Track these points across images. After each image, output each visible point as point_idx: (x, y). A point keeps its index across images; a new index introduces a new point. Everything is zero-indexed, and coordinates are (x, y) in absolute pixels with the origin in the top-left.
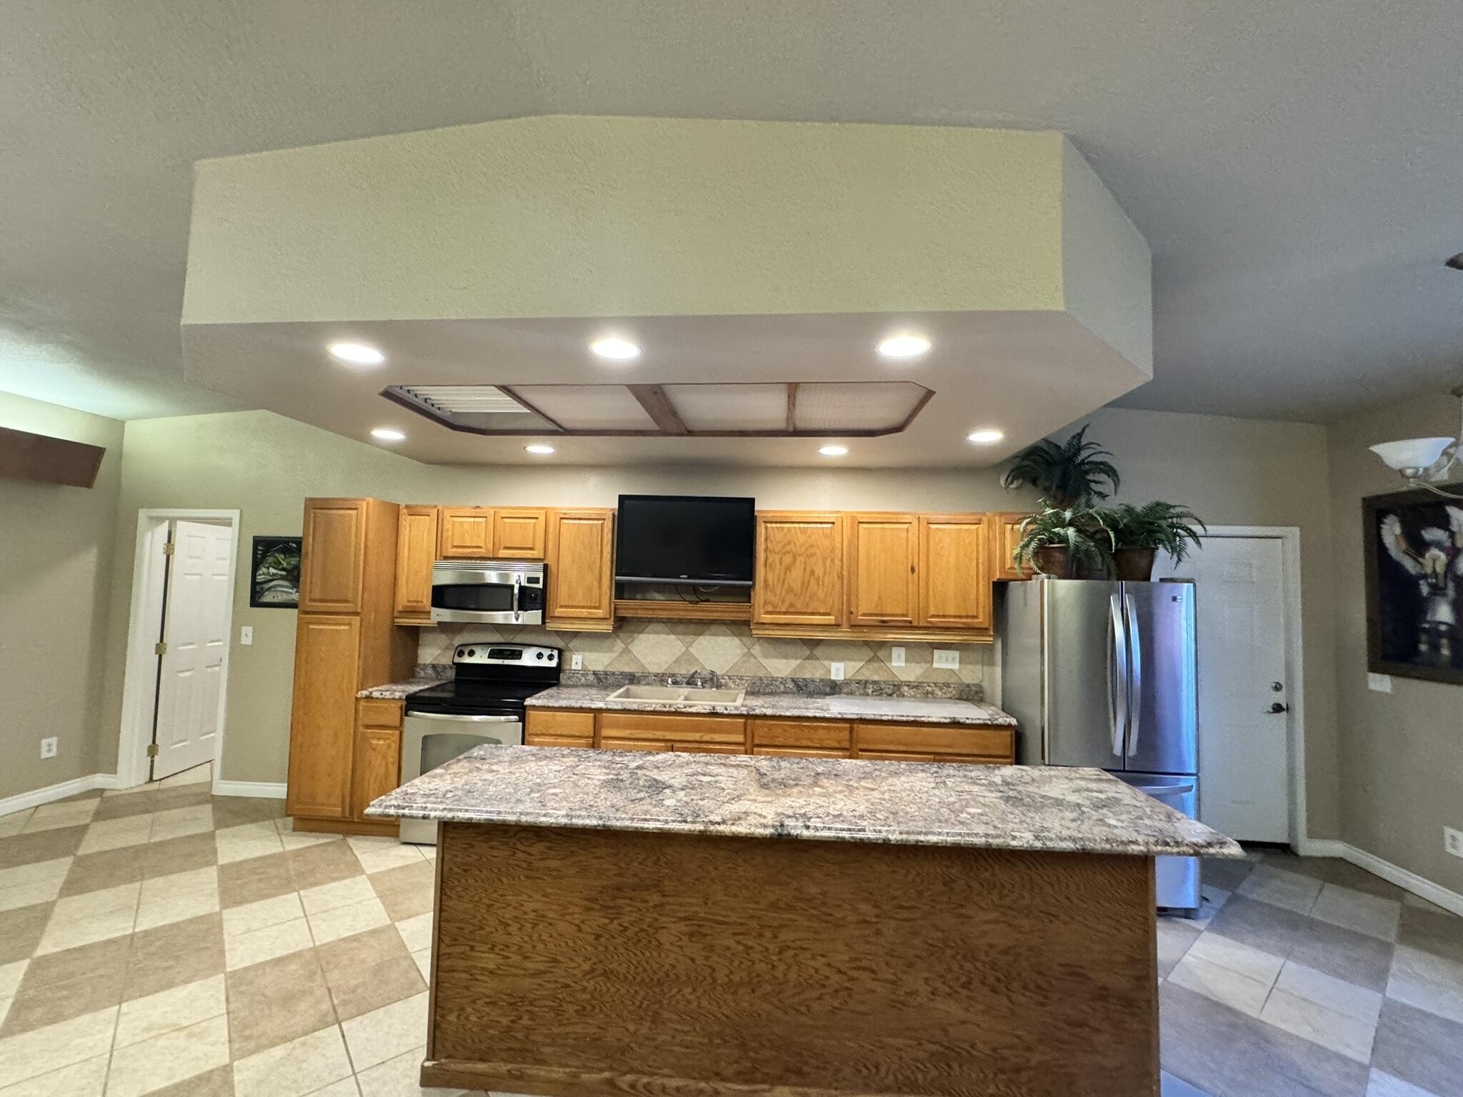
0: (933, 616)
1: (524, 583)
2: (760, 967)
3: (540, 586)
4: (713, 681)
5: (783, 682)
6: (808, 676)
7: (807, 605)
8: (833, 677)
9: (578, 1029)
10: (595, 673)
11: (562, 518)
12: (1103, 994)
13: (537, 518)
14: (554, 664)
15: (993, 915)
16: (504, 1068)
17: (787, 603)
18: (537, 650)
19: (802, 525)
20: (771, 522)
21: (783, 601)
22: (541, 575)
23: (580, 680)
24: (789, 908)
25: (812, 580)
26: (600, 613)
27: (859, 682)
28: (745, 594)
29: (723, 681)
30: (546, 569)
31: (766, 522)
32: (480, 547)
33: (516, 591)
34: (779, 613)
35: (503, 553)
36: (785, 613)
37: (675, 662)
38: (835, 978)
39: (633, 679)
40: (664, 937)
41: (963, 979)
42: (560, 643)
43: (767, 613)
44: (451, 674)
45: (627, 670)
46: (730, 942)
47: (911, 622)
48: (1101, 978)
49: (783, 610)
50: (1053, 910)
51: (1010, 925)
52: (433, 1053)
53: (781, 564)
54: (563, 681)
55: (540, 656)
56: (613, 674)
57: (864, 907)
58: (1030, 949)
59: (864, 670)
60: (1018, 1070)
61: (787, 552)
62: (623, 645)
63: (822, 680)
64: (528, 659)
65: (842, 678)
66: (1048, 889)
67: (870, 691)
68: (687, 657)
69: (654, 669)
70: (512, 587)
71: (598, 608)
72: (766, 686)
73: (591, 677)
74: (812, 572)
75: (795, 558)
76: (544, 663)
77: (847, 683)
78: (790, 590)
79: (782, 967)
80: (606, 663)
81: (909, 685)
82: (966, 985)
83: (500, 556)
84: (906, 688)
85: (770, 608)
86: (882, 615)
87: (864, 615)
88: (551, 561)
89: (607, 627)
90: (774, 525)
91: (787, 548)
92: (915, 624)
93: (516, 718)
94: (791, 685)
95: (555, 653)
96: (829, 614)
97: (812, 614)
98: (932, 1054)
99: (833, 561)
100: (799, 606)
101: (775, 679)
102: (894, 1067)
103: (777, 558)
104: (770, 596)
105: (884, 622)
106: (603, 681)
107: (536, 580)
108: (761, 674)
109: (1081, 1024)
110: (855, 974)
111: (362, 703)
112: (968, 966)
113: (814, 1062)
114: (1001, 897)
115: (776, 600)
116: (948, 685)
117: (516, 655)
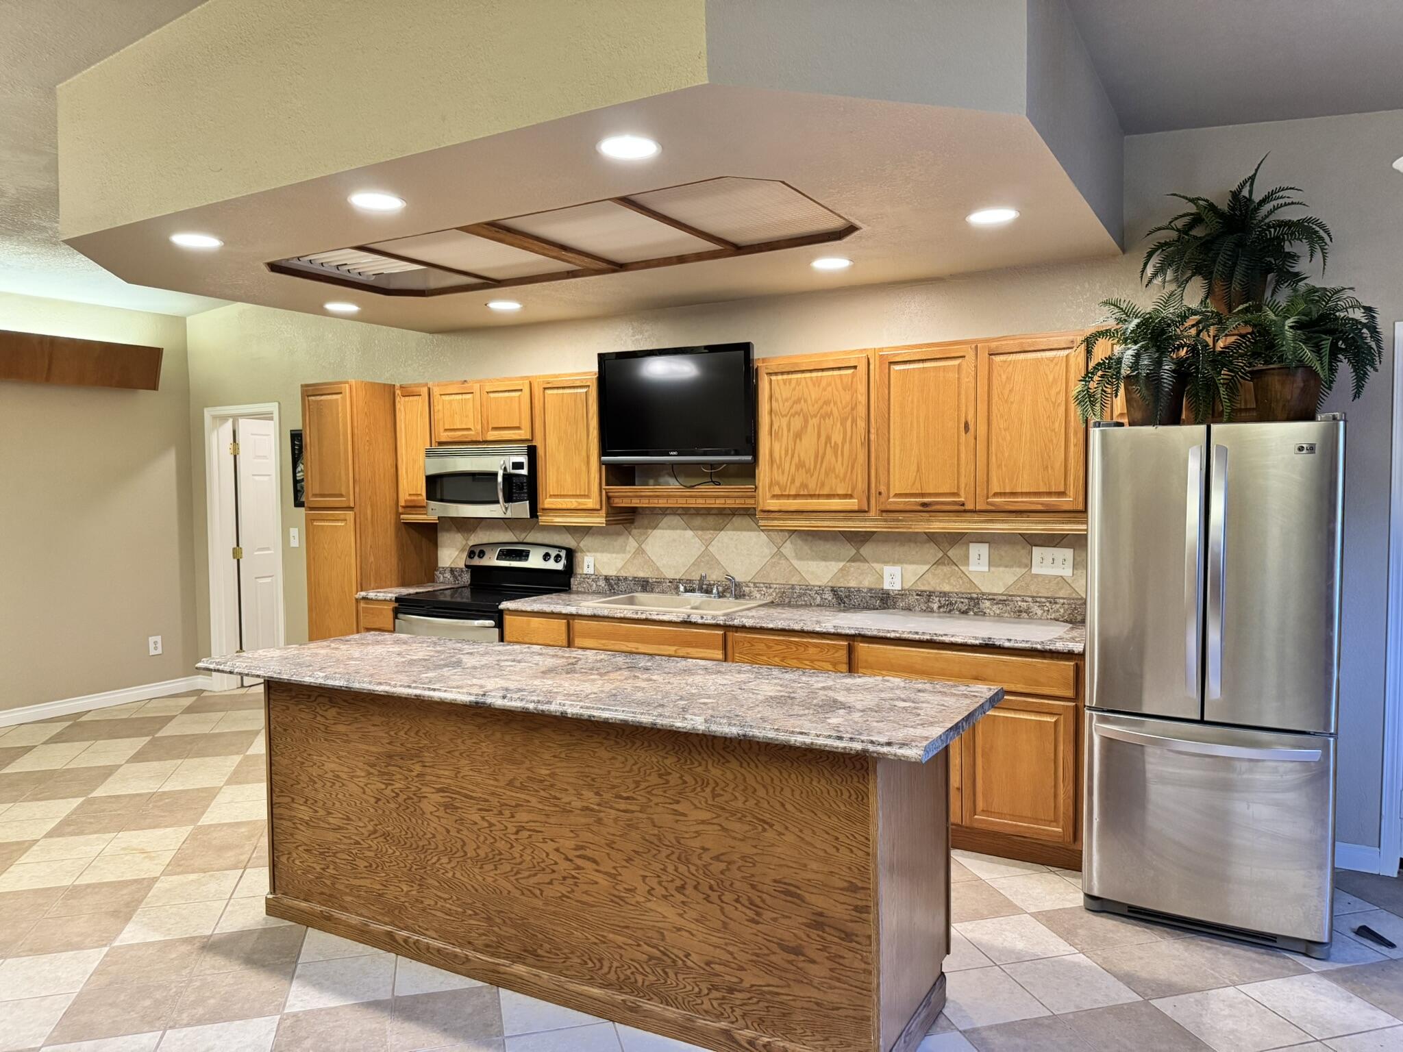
0: (996, 495)
1: (510, 470)
2: (501, 845)
3: (524, 472)
4: (734, 590)
5: (821, 590)
6: (853, 584)
7: (823, 485)
8: (886, 586)
9: (366, 883)
10: (607, 579)
11: (545, 389)
12: (819, 922)
13: (521, 390)
14: (560, 566)
15: (705, 815)
16: (319, 908)
17: (797, 484)
18: (544, 550)
19: (814, 374)
20: (776, 374)
21: (793, 481)
22: (523, 459)
23: (591, 586)
24: (523, 788)
25: (829, 450)
26: (591, 503)
27: (920, 594)
28: (748, 472)
29: (747, 590)
30: (532, 452)
31: (769, 374)
32: (469, 429)
33: (500, 479)
34: (788, 496)
35: (493, 435)
36: (796, 496)
37: (693, 564)
38: (563, 865)
39: (645, 585)
40: (424, 805)
41: (678, 883)
42: (569, 541)
43: (775, 496)
44: (466, 578)
45: (641, 574)
46: (476, 818)
47: (963, 505)
48: (819, 901)
49: (793, 493)
50: (767, 817)
51: (724, 829)
52: (274, 888)
53: (789, 430)
54: (574, 587)
55: (546, 557)
56: (626, 579)
57: (587, 794)
58: (743, 858)
59: (929, 575)
60: (731, 990)
61: (797, 413)
62: (636, 545)
63: (870, 590)
64: (535, 561)
65: (898, 587)
66: (761, 792)
67: (935, 606)
68: (706, 557)
69: (670, 574)
70: (495, 474)
71: (587, 496)
72: (800, 596)
73: (602, 583)
74: (828, 439)
75: (806, 421)
76: (551, 565)
77: (903, 594)
78: (801, 465)
79: (518, 848)
80: (620, 566)
81: (993, 599)
82: (681, 889)
83: (490, 438)
84: (988, 603)
85: (777, 491)
86: (923, 495)
87: (896, 495)
88: (538, 443)
89: (599, 520)
90: (780, 377)
91: (797, 408)
92: (969, 506)
93: (491, 623)
94: (829, 596)
95: (563, 553)
96: (851, 496)
97: (829, 496)
98: (651, 958)
99: (854, 421)
100: (813, 486)
101: (808, 588)
102: (615, 964)
103: (784, 421)
104: (777, 476)
105: (924, 505)
106: (612, 585)
107: (517, 466)
108: (794, 581)
109: (797, 951)
110: (580, 862)
111: (362, 605)
112: (682, 868)
113: (546, 946)
114: (714, 796)
115: (783, 479)
116: (1053, 600)
117: (523, 555)
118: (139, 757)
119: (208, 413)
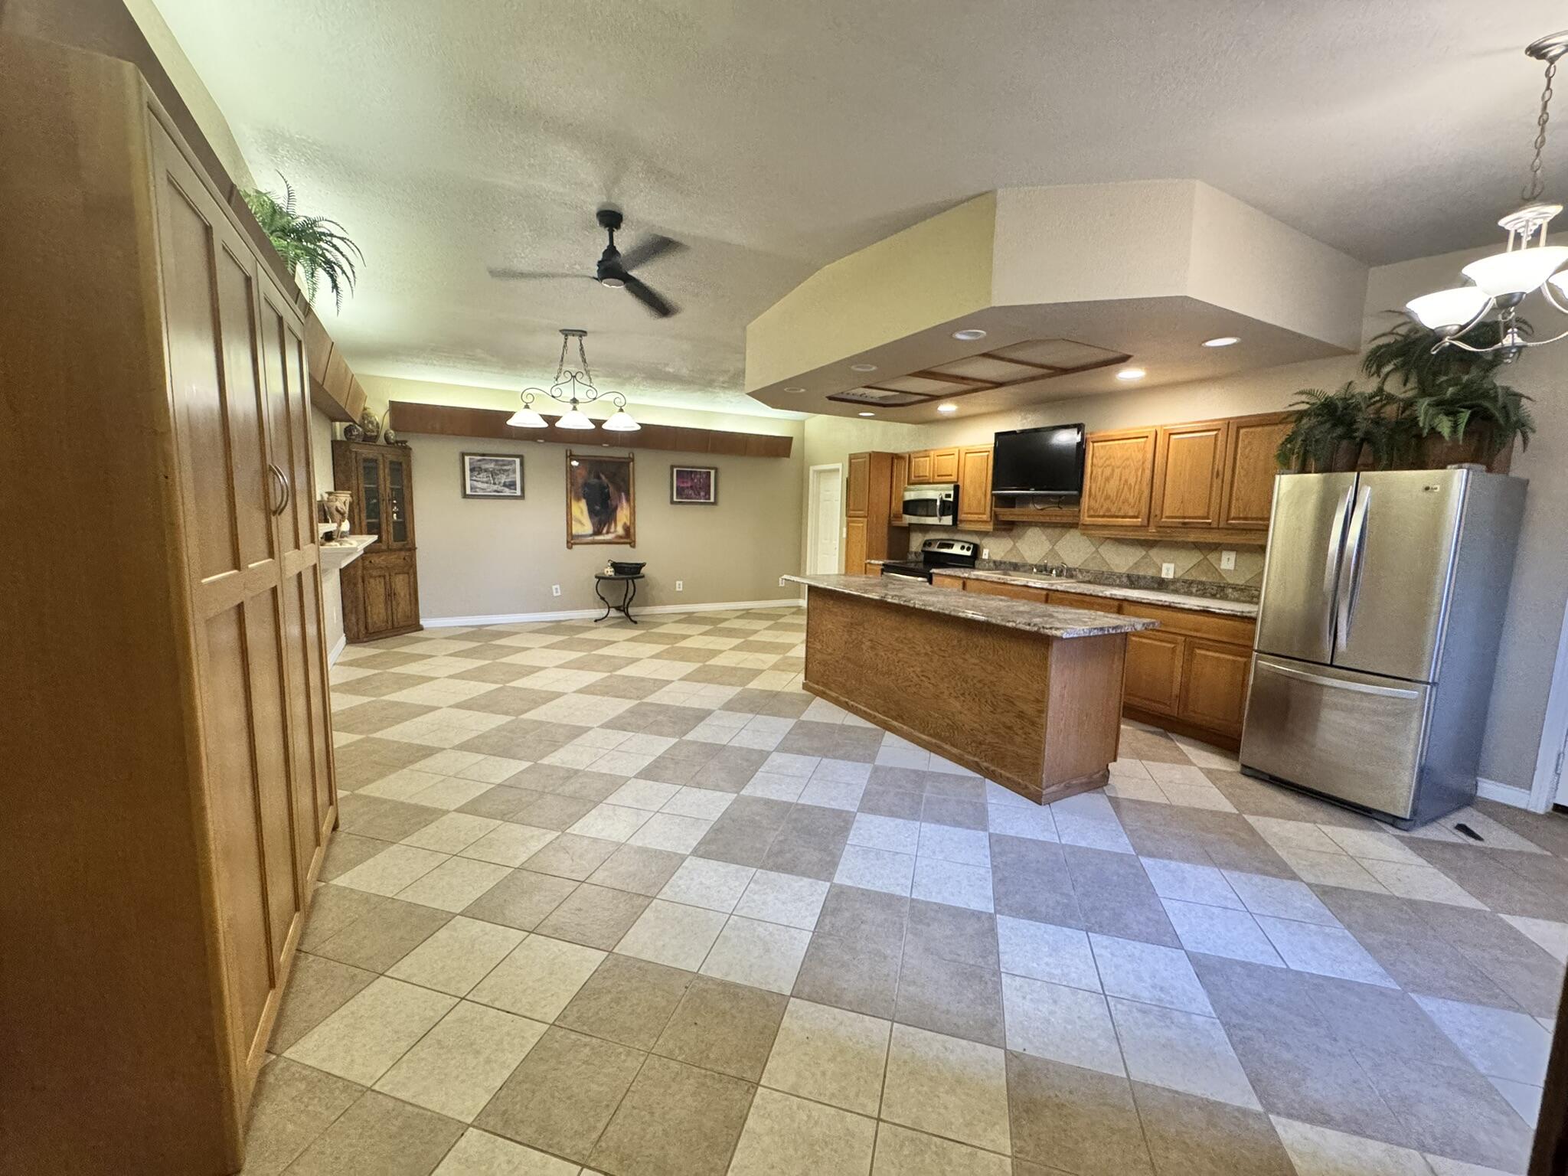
0: (1234, 519)
1: (944, 499)
2: (892, 667)
3: (951, 499)
4: (1069, 573)
5: (1120, 576)
6: (1141, 573)
7: (1120, 509)
8: (1164, 575)
9: (840, 679)
10: (995, 562)
11: (966, 453)
12: (1021, 715)
13: (954, 454)
14: (969, 553)
15: (977, 661)
16: (821, 688)
17: (1104, 508)
18: (961, 544)
19: (1121, 442)
20: (1097, 442)
21: (1102, 506)
22: (952, 493)
23: (986, 564)
24: (902, 642)
25: (1126, 488)
26: (985, 517)
27: (1185, 582)
28: (1076, 501)
29: (1074, 573)
30: (957, 489)
31: (1093, 442)
32: (926, 475)
33: (938, 503)
34: (1099, 516)
35: (938, 479)
36: (1103, 516)
37: (1043, 556)
38: (916, 679)
39: (1016, 567)
40: (863, 646)
41: (962, 692)
42: (976, 540)
43: (1089, 516)
44: (922, 558)
45: (1014, 561)
46: (883, 654)
47: (1210, 524)
48: (1024, 707)
49: (1101, 513)
50: (1002, 664)
51: (982, 668)
52: (806, 678)
53: (1103, 476)
54: (977, 566)
55: (963, 548)
56: (1005, 563)
57: (928, 647)
58: (991, 682)
59: (1193, 572)
60: (980, 744)
61: (1108, 466)
62: (1012, 543)
63: (1152, 577)
64: (956, 550)
65: (1171, 576)
66: (1001, 652)
67: (1194, 590)
68: (1051, 552)
69: (1030, 561)
70: (936, 500)
71: (984, 514)
72: (1106, 578)
73: (992, 564)
74: (1126, 481)
75: (1113, 470)
76: (966, 553)
77: (1174, 581)
78: (1107, 497)
79: (898, 669)
80: (1002, 554)
81: (1235, 588)
82: (963, 694)
83: (936, 480)
84: (1230, 590)
85: (1092, 513)
86: (1184, 518)
87: (1167, 517)
88: (960, 483)
89: (990, 527)
90: (1099, 444)
91: (1108, 462)
92: (1214, 525)
93: (925, 579)
94: (1125, 580)
95: (972, 546)
96: (1137, 517)
97: (1123, 517)
98: (948, 724)
99: (1143, 470)
100: (1114, 510)
101: (1112, 574)
102: (934, 726)
103: (1100, 470)
104: (1092, 503)
105: (1184, 523)
106: (997, 565)
107: (948, 496)
108: (1104, 569)
109: (1010, 728)
110: (923, 678)
111: (868, 566)
112: (964, 685)
113: (907, 715)
114: (980, 652)
115: (1097, 506)
117: (951, 546)
118: (769, 628)
119: (812, 468)
